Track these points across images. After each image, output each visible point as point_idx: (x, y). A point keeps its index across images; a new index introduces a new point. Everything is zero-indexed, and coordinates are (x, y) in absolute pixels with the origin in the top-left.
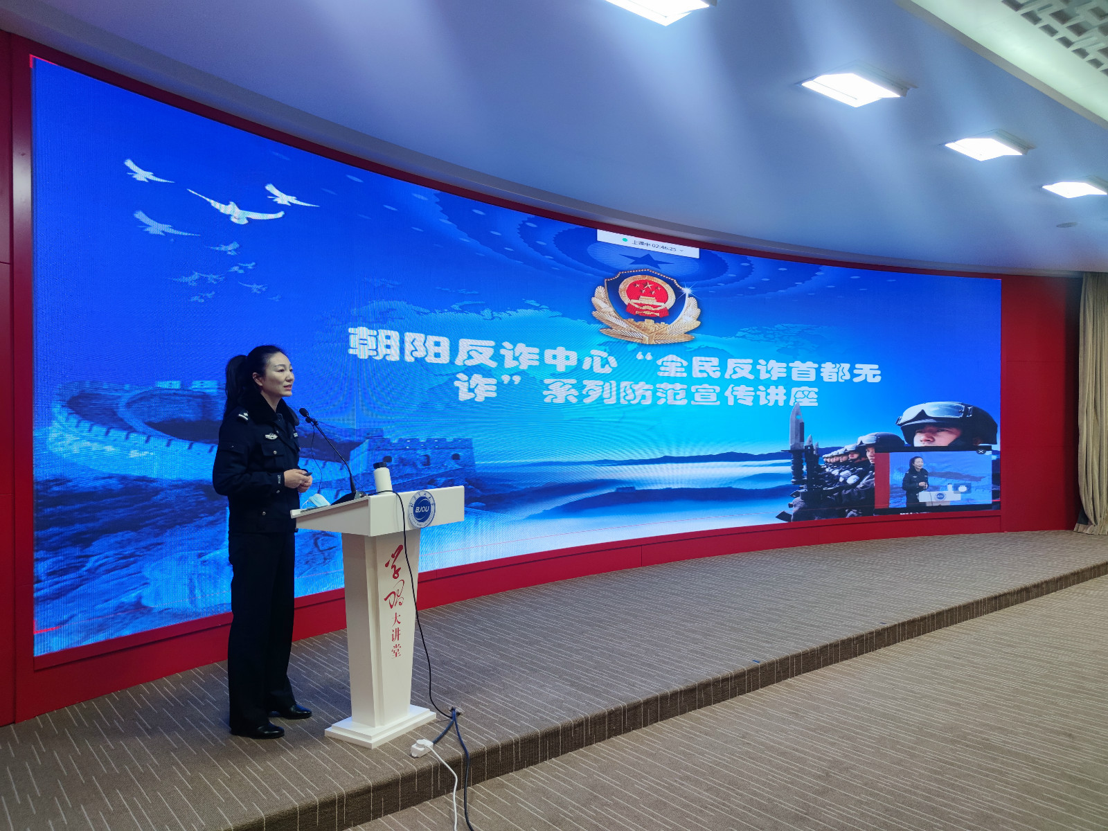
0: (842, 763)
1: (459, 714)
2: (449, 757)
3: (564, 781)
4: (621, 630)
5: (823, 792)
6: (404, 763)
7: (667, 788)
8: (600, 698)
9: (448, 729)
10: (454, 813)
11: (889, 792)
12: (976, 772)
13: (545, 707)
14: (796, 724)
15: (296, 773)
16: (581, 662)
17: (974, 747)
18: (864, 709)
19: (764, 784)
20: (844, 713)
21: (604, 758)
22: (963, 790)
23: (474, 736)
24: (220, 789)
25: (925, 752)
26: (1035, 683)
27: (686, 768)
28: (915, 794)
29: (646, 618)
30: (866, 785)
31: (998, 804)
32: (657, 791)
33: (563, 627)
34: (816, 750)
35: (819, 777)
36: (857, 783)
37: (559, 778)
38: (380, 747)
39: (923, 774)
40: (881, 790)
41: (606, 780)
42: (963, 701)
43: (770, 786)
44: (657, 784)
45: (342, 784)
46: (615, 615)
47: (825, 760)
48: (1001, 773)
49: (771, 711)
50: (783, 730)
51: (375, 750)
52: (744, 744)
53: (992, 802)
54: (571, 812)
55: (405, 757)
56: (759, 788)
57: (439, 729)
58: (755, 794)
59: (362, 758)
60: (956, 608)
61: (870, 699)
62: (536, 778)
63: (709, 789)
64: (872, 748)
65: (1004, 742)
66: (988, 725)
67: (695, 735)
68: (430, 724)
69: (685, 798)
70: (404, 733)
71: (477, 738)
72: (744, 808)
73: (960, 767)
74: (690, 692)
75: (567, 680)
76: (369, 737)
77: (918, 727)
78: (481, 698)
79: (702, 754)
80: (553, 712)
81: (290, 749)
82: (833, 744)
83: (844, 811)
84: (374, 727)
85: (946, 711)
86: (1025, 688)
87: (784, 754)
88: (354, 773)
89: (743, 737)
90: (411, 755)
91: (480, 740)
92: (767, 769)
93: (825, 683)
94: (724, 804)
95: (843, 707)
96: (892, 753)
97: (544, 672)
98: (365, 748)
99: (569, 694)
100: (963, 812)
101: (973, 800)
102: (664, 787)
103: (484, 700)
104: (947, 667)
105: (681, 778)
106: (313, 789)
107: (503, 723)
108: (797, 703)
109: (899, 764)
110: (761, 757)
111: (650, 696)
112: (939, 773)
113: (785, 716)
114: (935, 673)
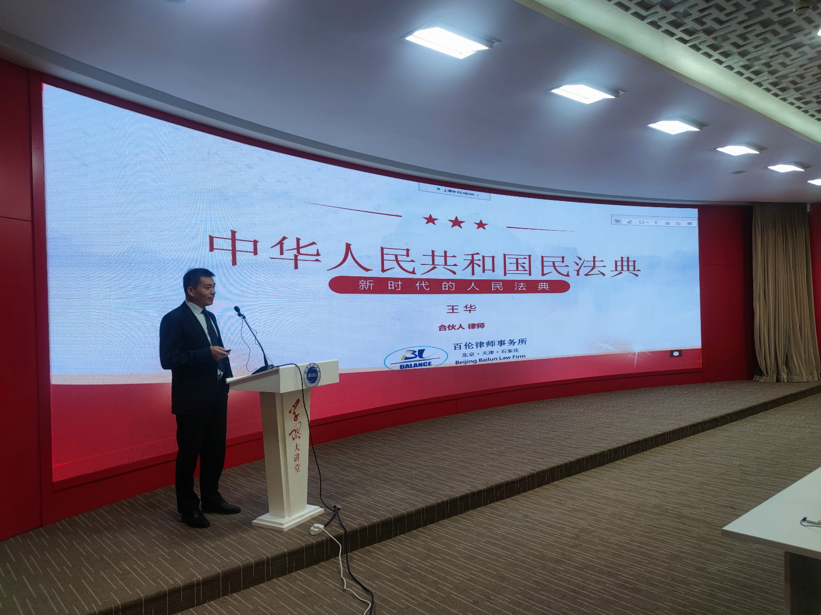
0: (587, 529)
1: (339, 509)
2: (336, 534)
3: (410, 547)
4: (443, 455)
5: (575, 546)
6: (306, 538)
7: (476, 548)
8: (431, 496)
9: (333, 518)
10: (340, 568)
11: (616, 544)
12: (672, 531)
13: (395, 503)
14: (559, 508)
15: (237, 547)
16: (418, 475)
17: (672, 517)
18: (603, 497)
19: (538, 543)
20: (591, 501)
21: (435, 533)
22: (662, 541)
23: (350, 521)
24: (189, 558)
25: (640, 521)
26: (716, 478)
27: (488, 537)
28: (632, 545)
29: (460, 446)
30: (601, 541)
31: (684, 549)
32: (470, 550)
33: (404, 455)
34: (571, 522)
35: (573, 538)
36: (597, 540)
37: (406, 546)
38: (289, 530)
39: (638, 533)
40: (611, 543)
41: (436, 545)
42: (667, 490)
43: (541, 544)
44: (470, 546)
45: (268, 552)
46: (439, 446)
47: (576, 528)
48: (687, 531)
49: (543, 501)
50: (551, 512)
51: (286, 532)
52: (526, 521)
53: (680, 547)
54: (415, 564)
55: (307, 535)
56: (534, 546)
57: (326, 518)
58: (532, 549)
59: (279, 538)
60: (667, 432)
61: (607, 491)
62: (391, 546)
63: (503, 548)
64: (607, 520)
65: (691, 513)
66: (682, 504)
67: (494, 517)
68: (320, 515)
69: (488, 553)
70: (304, 521)
71: (352, 523)
72: (525, 557)
73: (662, 528)
74: (490, 490)
75: (409, 486)
76: (282, 524)
77: (637, 507)
78: (352, 499)
79: (498, 528)
80: (401, 505)
81: (230, 534)
82: (582, 519)
83: (587, 556)
84: (284, 518)
85: (656, 497)
86: (709, 481)
87: (550, 526)
88: (275, 545)
89: (525, 517)
90: (310, 534)
91: (354, 523)
92: (539, 535)
93: (579, 483)
94: (511, 556)
95: (590, 497)
96: (620, 522)
97: (393, 482)
98: (280, 531)
99: (411, 494)
100: (662, 554)
101: (668, 547)
102: (474, 548)
103: (355, 500)
104: (659, 470)
105: (484, 542)
106: (249, 555)
107: (368, 513)
108: (560, 496)
109: (623, 528)
110: (536, 528)
111: (463, 494)
112: (648, 533)
113: (553, 504)
114: (651, 474)
